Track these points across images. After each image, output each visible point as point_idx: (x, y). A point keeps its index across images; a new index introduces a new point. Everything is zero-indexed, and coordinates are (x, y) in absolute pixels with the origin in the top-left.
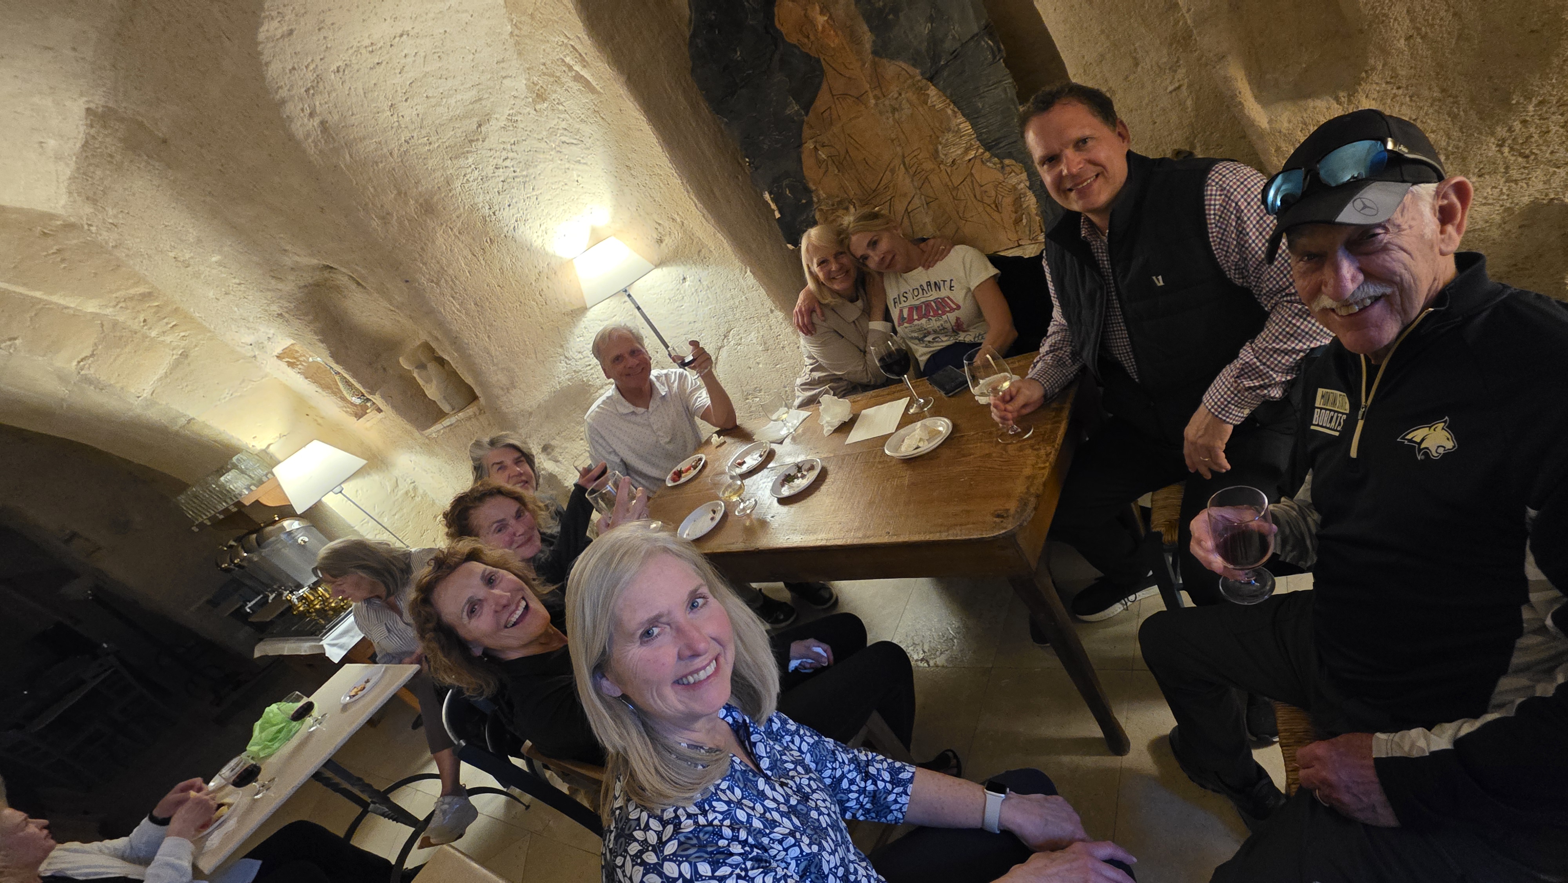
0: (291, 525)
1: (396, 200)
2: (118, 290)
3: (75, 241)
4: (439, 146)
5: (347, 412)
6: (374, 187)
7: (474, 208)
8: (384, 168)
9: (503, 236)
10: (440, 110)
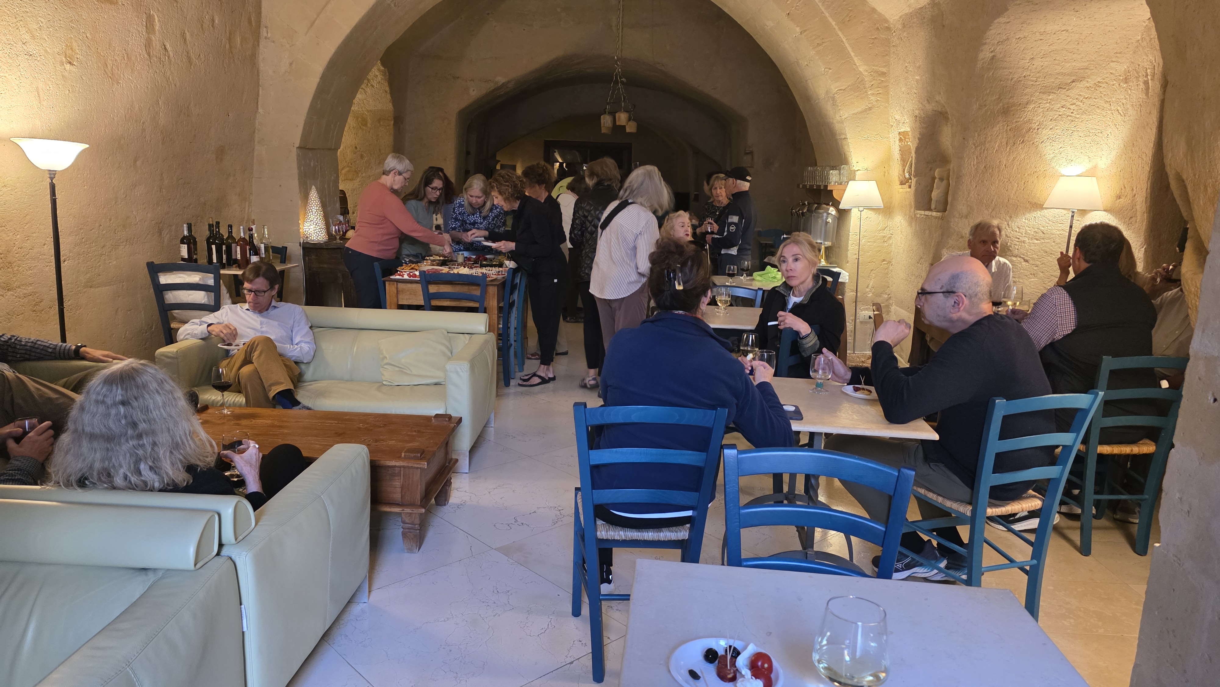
0: (832, 211)
1: (994, 101)
2: (877, 66)
3: (884, 36)
4: (1039, 84)
5: (899, 178)
6: (990, 91)
7: (1030, 121)
8: (1002, 84)
9: (1032, 142)
10: (1056, 67)
